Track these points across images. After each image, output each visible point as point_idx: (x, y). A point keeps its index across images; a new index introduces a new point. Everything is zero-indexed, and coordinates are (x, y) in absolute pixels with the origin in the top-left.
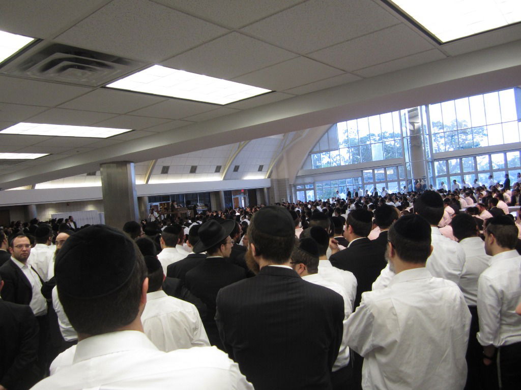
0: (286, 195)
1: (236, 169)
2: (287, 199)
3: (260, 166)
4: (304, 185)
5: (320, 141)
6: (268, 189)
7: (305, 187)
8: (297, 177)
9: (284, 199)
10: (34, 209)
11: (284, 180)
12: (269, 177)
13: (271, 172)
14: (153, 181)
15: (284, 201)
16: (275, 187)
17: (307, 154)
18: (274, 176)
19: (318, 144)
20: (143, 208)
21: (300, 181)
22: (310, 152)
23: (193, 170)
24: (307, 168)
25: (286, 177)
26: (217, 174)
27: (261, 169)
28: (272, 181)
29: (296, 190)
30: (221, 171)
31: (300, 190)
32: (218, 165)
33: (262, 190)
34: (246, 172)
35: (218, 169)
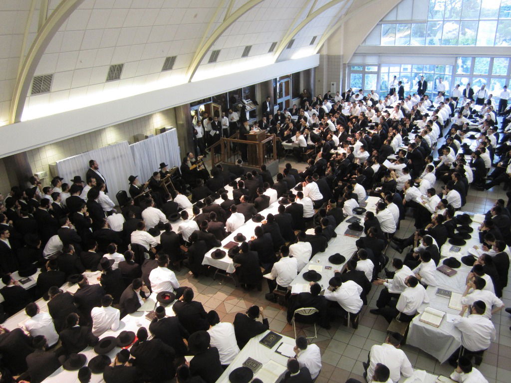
0: (339, 78)
1: (291, 44)
3: (314, 37)
4: (364, 66)
5: (400, 7)
6: (315, 68)
7: (364, 69)
8: (355, 54)
11: (338, 57)
12: (319, 52)
13: (322, 47)
16: (324, 67)
17: (376, 24)
18: (325, 52)
19: (395, 10)
21: (358, 60)
22: (381, 21)
24: (373, 42)
25: (342, 53)
26: (270, 54)
27: (313, 41)
28: (321, 58)
29: (351, 72)
30: (275, 50)
31: (356, 72)
32: (274, 41)
33: (307, 72)
34: (298, 48)
35: (272, 48)
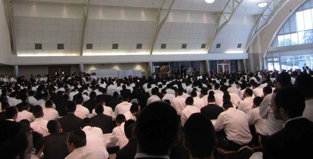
0: (259, 65)
1: (218, 46)
2: (259, 68)
3: (239, 44)
5: (284, 27)
6: (247, 60)
7: (273, 59)
8: (268, 52)
9: (258, 68)
10: (82, 66)
11: (258, 54)
12: (247, 52)
13: (249, 49)
14: (155, 53)
15: (258, 69)
16: (251, 59)
17: (275, 36)
18: (251, 51)
19: (282, 29)
20: (149, 69)
21: (270, 55)
22: (277, 34)
23: (184, 46)
24: (275, 46)
26: (203, 49)
27: (239, 46)
28: (249, 55)
29: (267, 62)
30: (206, 47)
31: (270, 62)
32: (203, 43)
33: (241, 61)
34: (226, 48)
35: (203, 46)
